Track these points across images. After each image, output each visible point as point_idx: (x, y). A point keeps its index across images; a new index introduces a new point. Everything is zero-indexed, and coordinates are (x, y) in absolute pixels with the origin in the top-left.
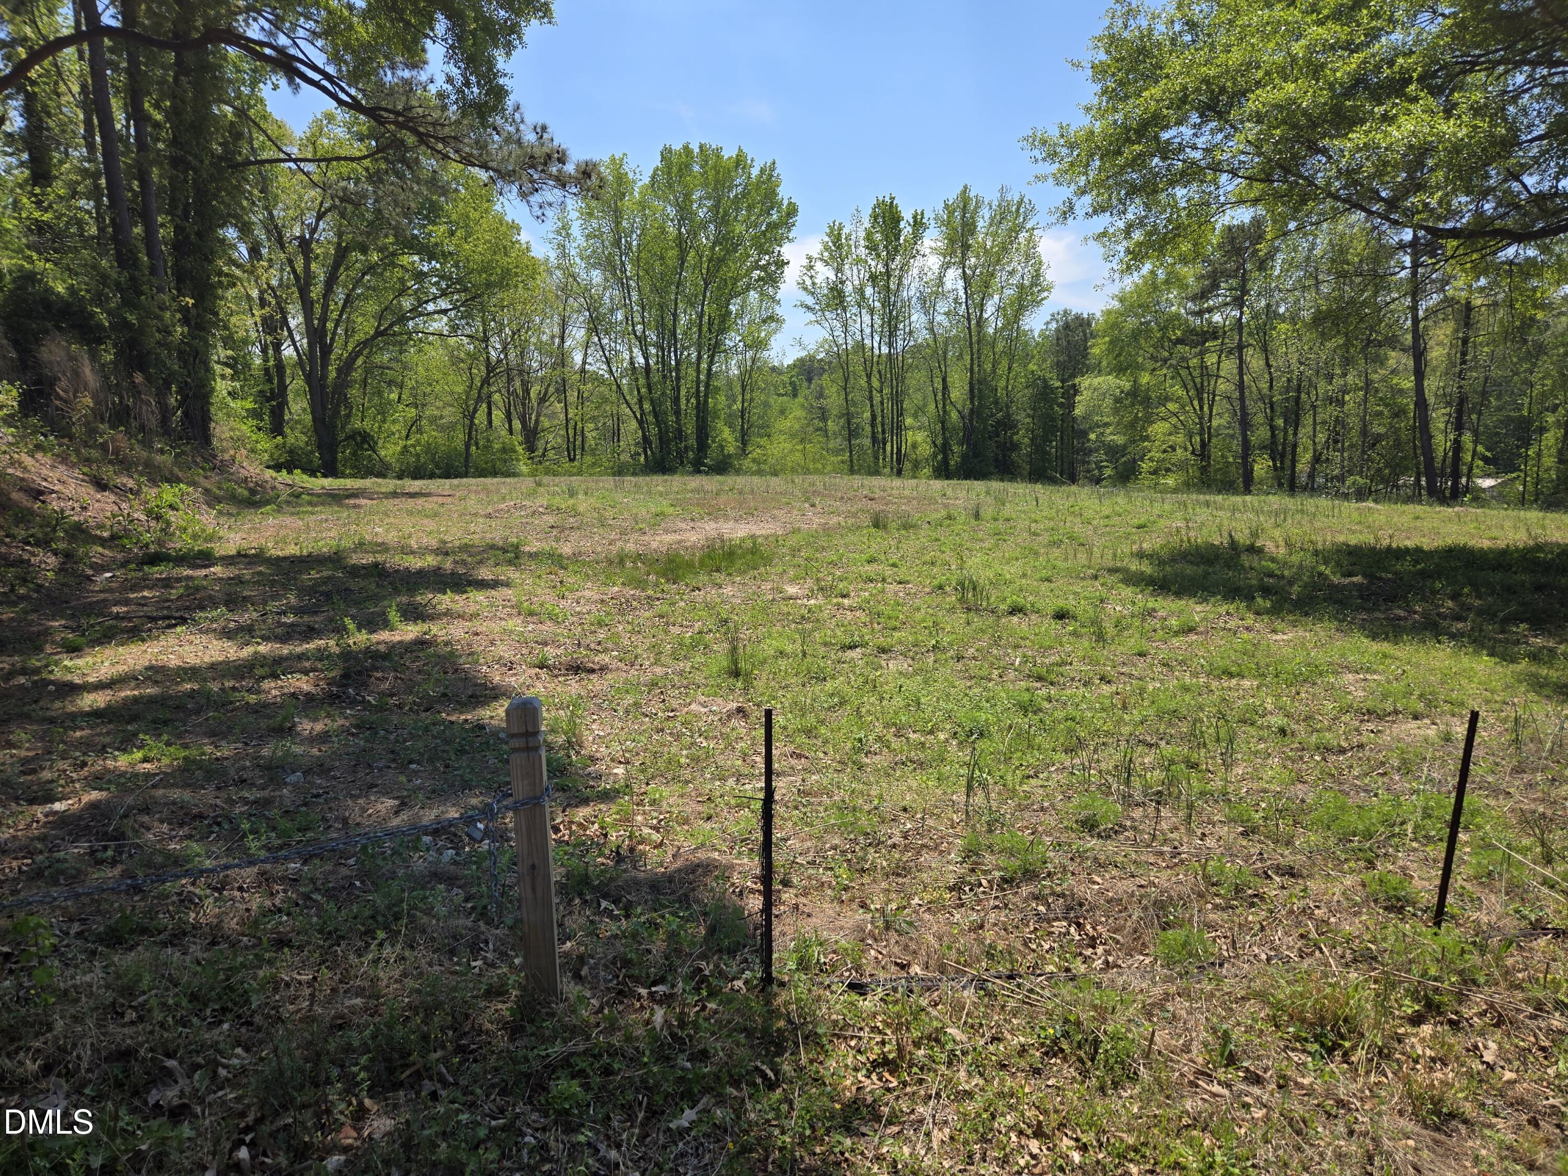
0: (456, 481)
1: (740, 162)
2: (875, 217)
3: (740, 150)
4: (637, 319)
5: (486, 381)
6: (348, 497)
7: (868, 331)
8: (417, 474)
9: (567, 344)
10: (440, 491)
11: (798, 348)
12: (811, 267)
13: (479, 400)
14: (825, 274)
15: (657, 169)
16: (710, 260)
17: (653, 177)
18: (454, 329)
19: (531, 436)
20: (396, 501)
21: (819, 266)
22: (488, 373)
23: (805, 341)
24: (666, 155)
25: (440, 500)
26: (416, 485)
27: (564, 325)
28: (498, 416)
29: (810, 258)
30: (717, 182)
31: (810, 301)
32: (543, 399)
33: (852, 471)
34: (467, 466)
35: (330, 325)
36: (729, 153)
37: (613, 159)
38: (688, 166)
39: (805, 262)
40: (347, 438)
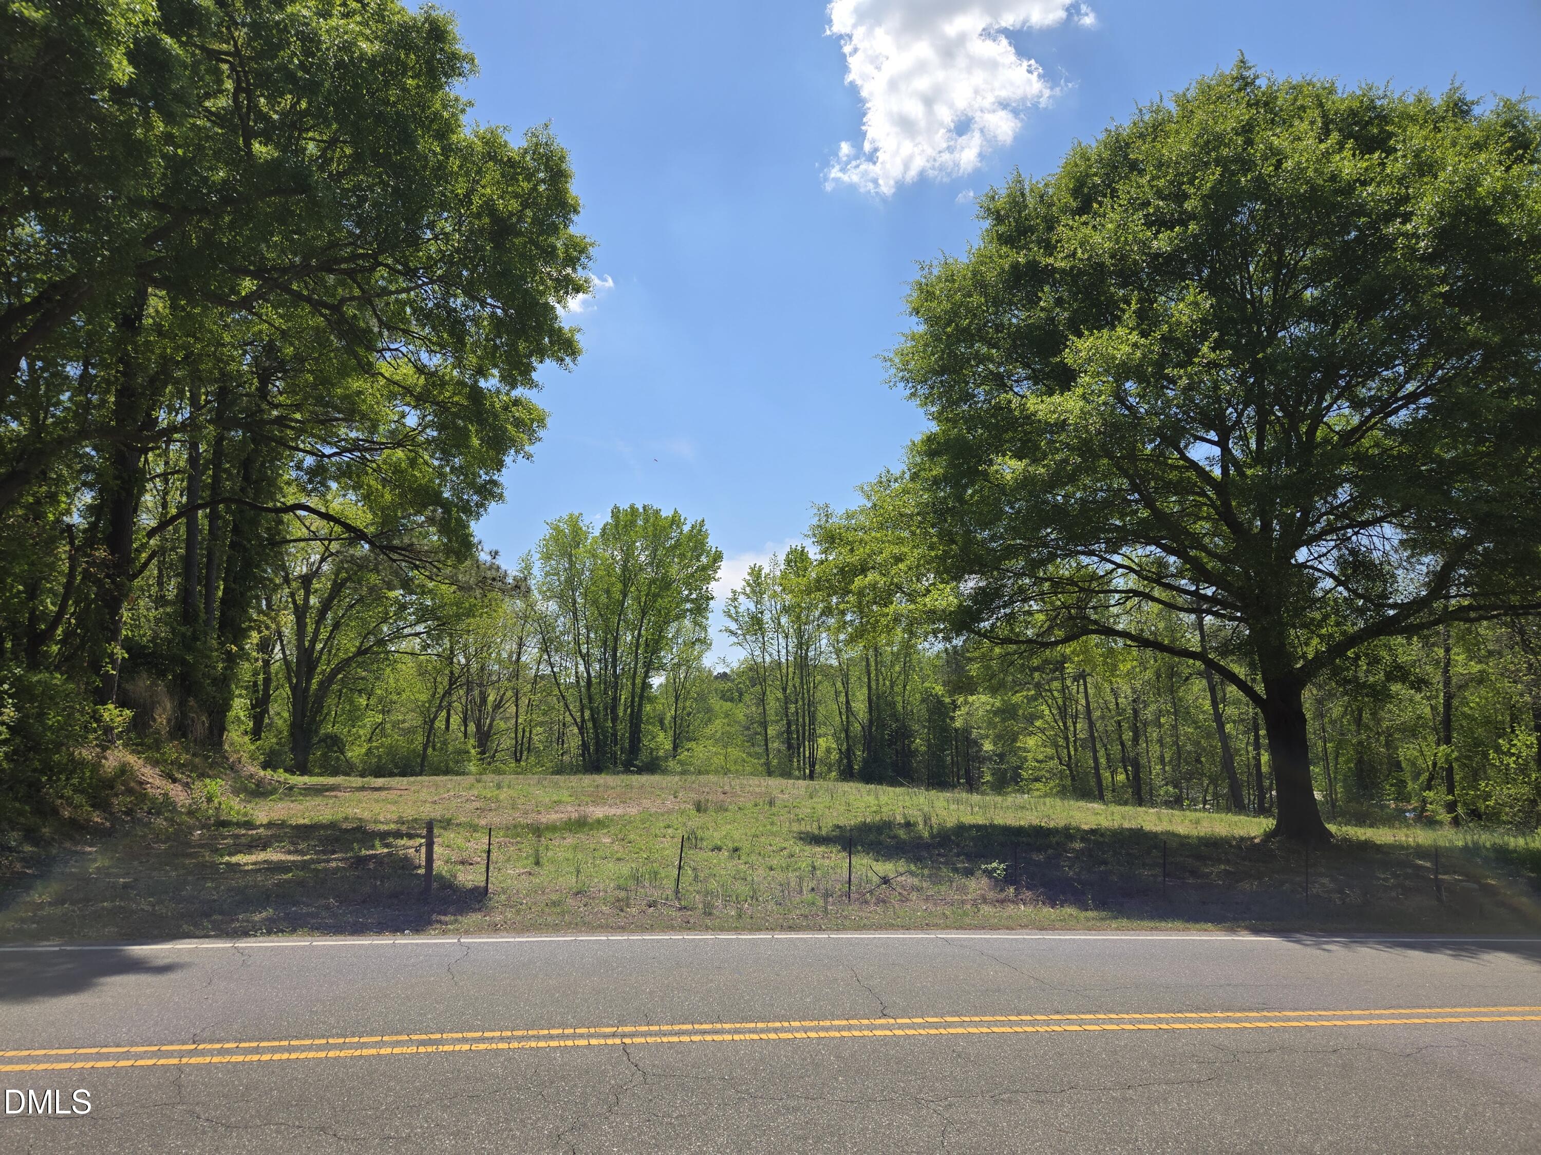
0: (412, 779)
1: (675, 521)
2: (788, 562)
3: (676, 512)
4: (582, 639)
5: (448, 693)
6: (327, 790)
7: (783, 652)
8: (379, 772)
9: (523, 659)
10: (399, 786)
11: (722, 665)
12: (736, 599)
13: (440, 708)
14: (746, 605)
15: (607, 524)
16: (647, 595)
17: (604, 530)
18: (425, 647)
19: (484, 738)
20: (365, 793)
21: (742, 598)
22: (451, 685)
23: (728, 660)
24: (615, 513)
25: (399, 792)
26: (380, 782)
27: (520, 645)
28: (455, 720)
29: (734, 592)
30: (655, 536)
31: (733, 626)
32: (498, 706)
33: (770, 773)
34: (422, 765)
35: (319, 646)
36: (667, 513)
37: (571, 515)
38: (633, 523)
39: (730, 595)
40: (320, 741)
